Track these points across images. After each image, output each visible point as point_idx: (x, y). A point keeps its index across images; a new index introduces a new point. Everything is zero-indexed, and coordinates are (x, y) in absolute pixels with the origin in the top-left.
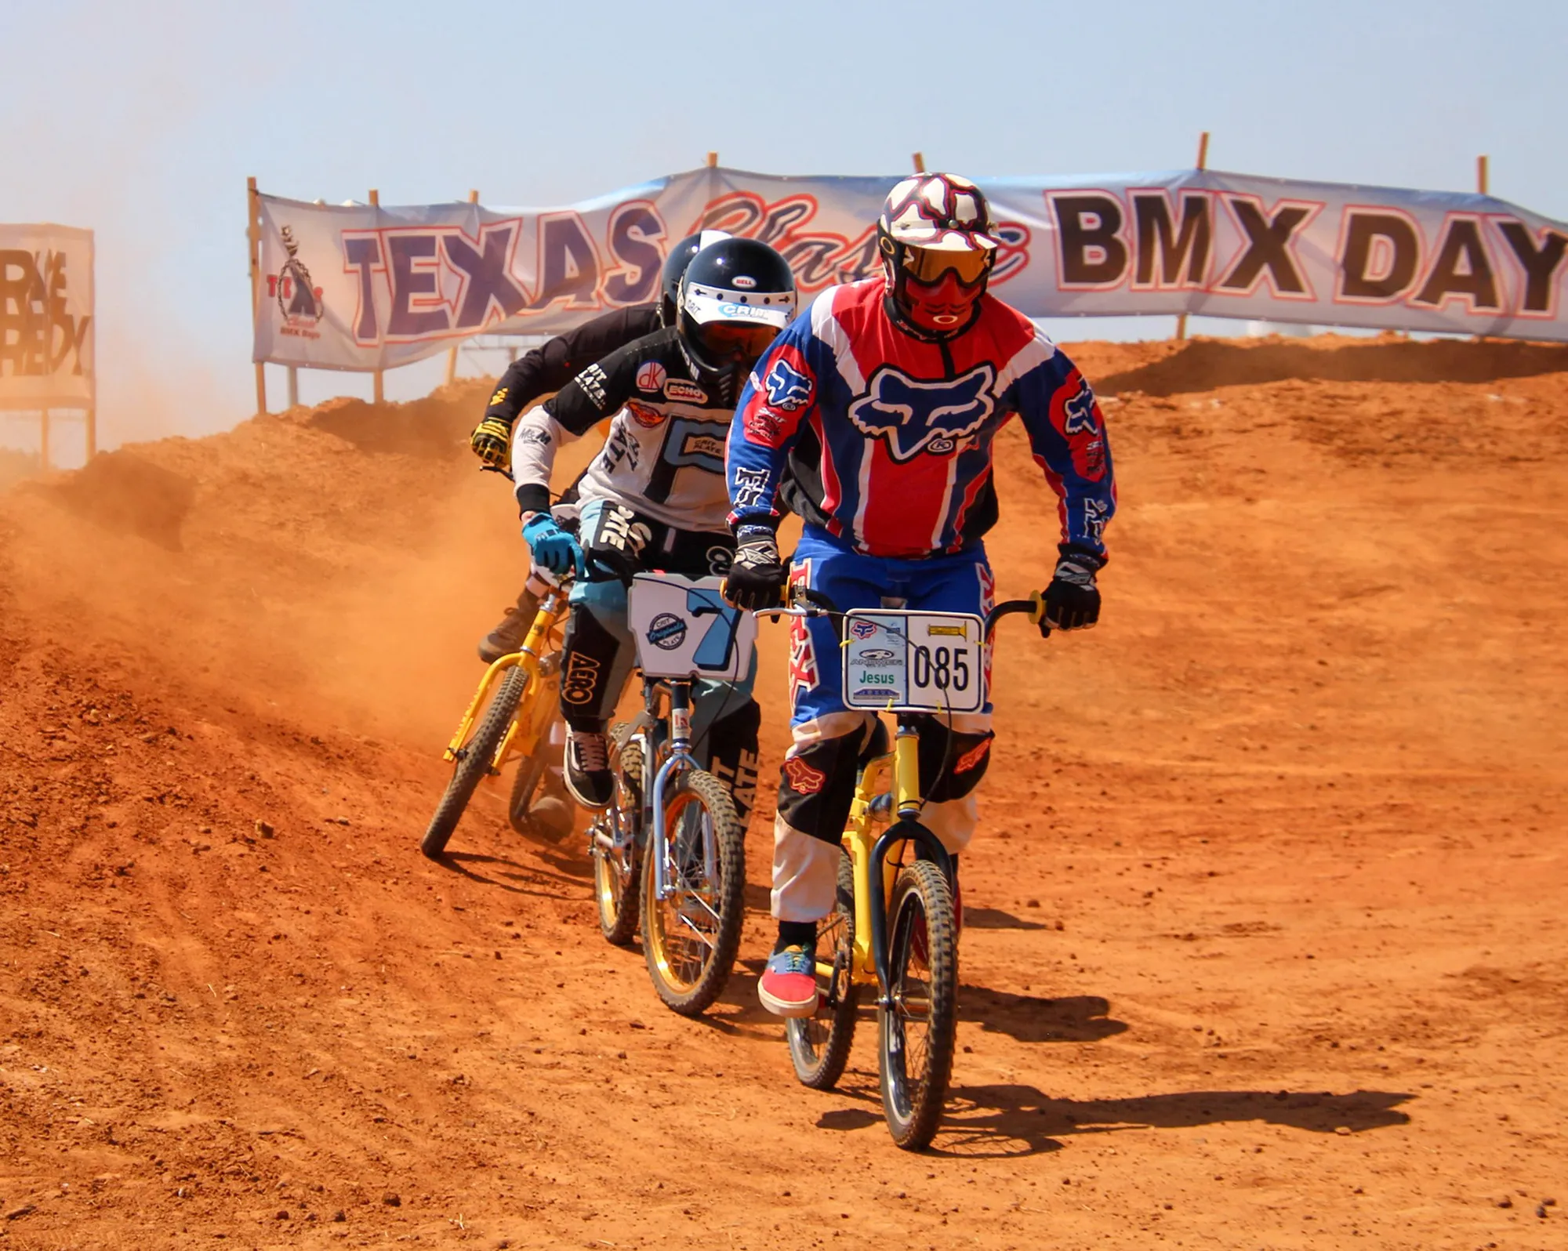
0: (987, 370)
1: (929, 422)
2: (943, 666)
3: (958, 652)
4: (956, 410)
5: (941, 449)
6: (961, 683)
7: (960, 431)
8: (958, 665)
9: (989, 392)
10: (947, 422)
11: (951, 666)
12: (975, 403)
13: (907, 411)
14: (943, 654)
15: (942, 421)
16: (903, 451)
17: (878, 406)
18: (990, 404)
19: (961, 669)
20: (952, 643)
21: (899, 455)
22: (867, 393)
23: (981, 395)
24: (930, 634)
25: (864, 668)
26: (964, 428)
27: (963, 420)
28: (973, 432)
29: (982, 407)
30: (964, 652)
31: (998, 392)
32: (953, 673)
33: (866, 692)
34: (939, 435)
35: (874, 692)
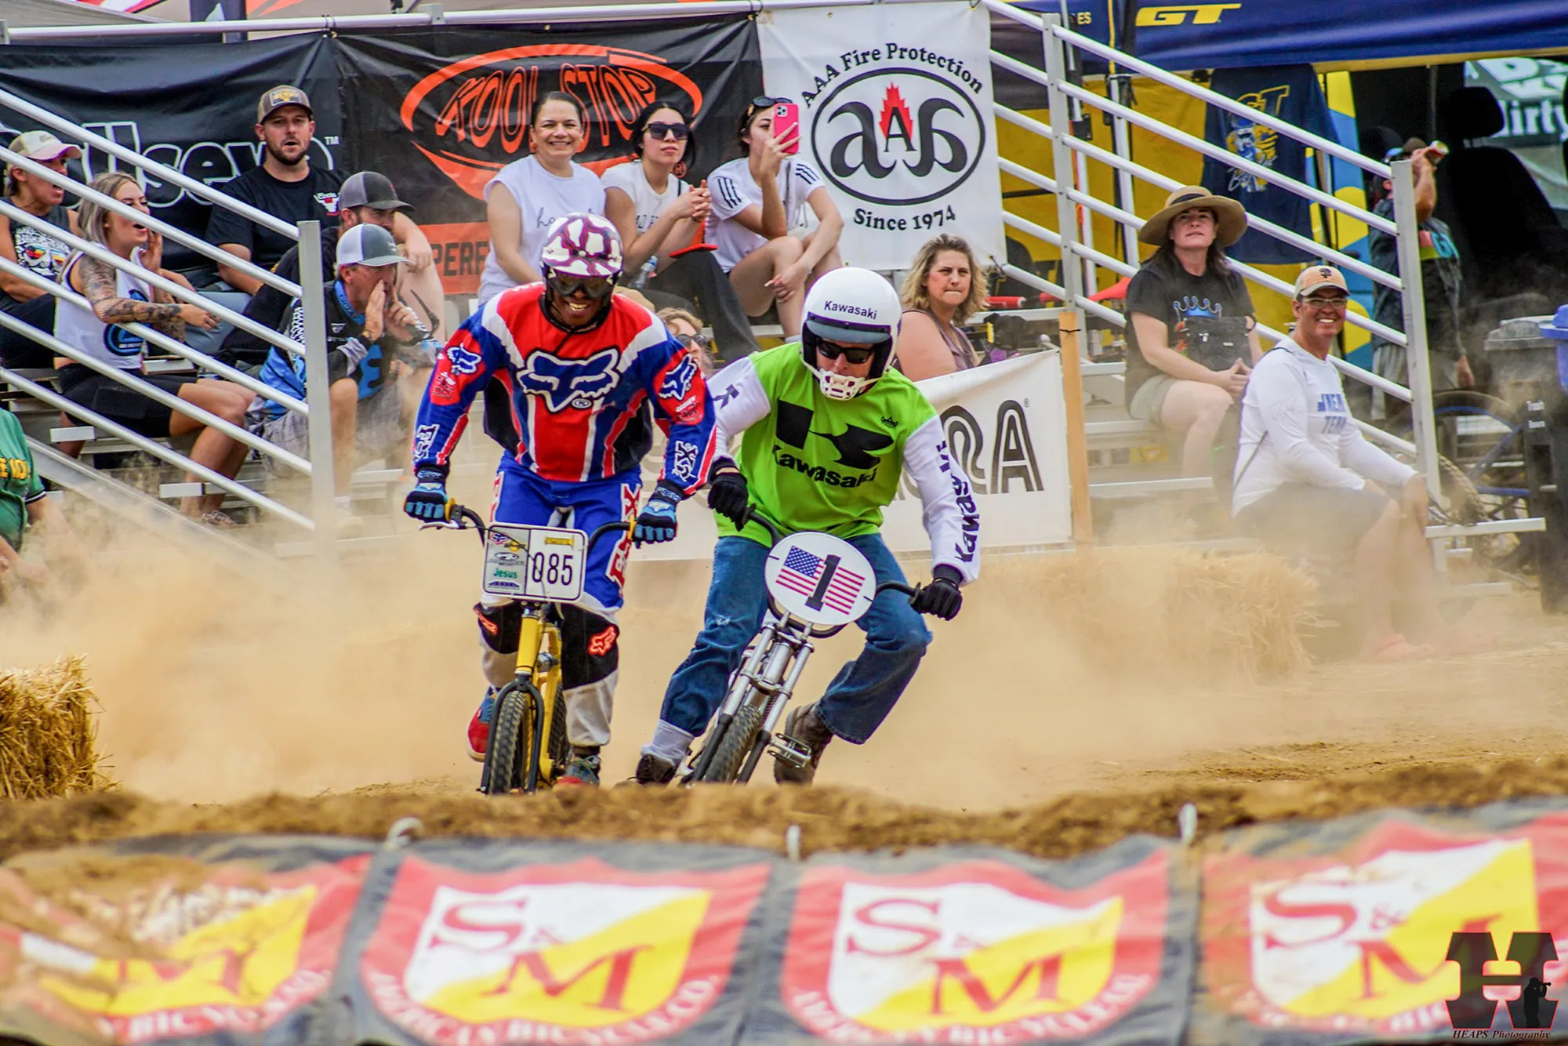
0: (614, 353)
1: (572, 387)
2: (553, 568)
3: (567, 557)
4: (589, 379)
5: (581, 406)
6: (566, 580)
7: (595, 395)
8: (565, 567)
9: (614, 369)
10: (583, 386)
11: (560, 567)
12: (602, 376)
13: (554, 381)
14: (554, 559)
15: (580, 386)
16: (555, 405)
17: (534, 377)
18: (615, 377)
19: (568, 570)
20: (562, 551)
21: (552, 409)
22: (525, 368)
23: (608, 370)
24: (546, 543)
25: (497, 565)
26: (596, 391)
27: (595, 386)
28: (603, 395)
29: (609, 379)
30: (570, 557)
31: (622, 368)
32: (561, 572)
33: (497, 583)
34: (580, 396)
35: (502, 584)
